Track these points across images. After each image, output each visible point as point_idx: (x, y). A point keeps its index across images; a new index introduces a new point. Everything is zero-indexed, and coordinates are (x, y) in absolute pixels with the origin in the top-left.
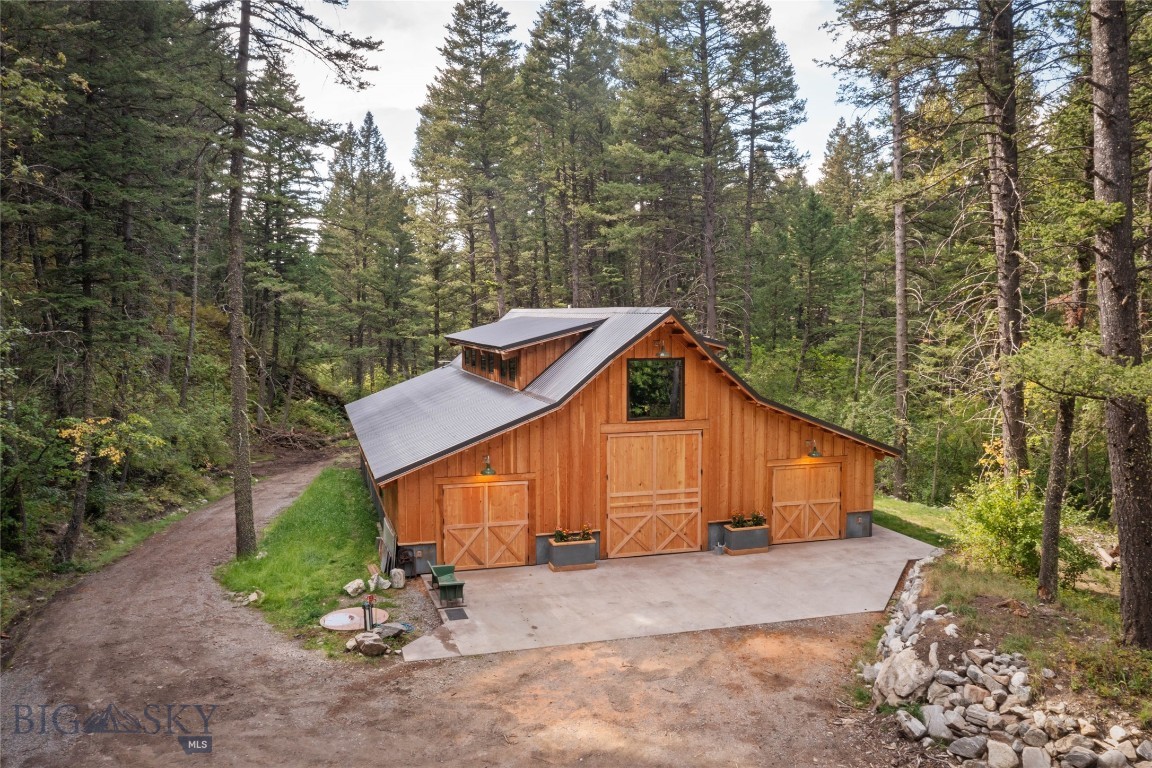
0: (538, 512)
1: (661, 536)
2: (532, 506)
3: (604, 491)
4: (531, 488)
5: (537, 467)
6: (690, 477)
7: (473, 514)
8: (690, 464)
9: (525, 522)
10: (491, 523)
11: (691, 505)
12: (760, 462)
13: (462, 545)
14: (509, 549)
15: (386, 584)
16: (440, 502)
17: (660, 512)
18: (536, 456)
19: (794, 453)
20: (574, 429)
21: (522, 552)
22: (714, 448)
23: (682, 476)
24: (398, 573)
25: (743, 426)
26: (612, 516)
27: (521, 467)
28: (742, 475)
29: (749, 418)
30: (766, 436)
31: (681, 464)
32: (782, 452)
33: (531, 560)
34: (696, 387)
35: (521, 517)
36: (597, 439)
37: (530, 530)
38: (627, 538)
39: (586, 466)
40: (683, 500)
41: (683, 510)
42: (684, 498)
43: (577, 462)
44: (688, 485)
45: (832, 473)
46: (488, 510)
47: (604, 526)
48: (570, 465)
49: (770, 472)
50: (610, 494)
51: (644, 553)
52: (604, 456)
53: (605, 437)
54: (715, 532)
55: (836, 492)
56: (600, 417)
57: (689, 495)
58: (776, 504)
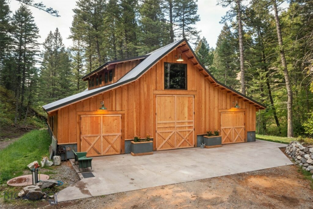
0: (126, 129)
2: (123, 126)
3: (155, 121)
4: (123, 118)
5: (125, 108)
6: (190, 115)
7: (95, 130)
8: (189, 110)
9: (120, 134)
10: (104, 134)
11: (190, 127)
12: (216, 110)
13: (90, 144)
14: (112, 147)
15: (51, 163)
16: (79, 123)
17: (178, 130)
18: (125, 103)
19: (228, 107)
20: (142, 92)
21: (118, 147)
22: (199, 103)
23: (186, 115)
24: (57, 158)
25: (210, 95)
26: (158, 131)
27: (118, 108)
28: (210, 115)
29: (212, 92)
30: (218, 99)
31: (186, 110)
32: (224, 106)
33: (123, 152)
34: (191, 76)
35: (118, 132)
36: (152, 97)
37: (122, 137)
38: (164, 142)
39: (147, 108)
40: (187, 125)
41: (187, 129)
43: (143, 106)
44: (189, 119)
45: (241, 115)
46: (103, 128)
47: (155, 136)
48: (140, 107)
49: (220, 114)
50: (157, 122)
51: (172, 148)
52: (154, 104)
53: (155, 96)
54: (200, 139)
55: (243, 123)
56: (153, 87)
57: (189, 123)
58: (222, 128)
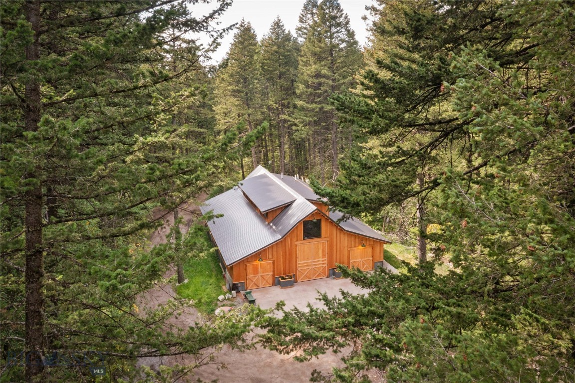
0: (276, 270)
1: (314, 274)
2: (274, 268)
3: (296, 262)
4: (274, 263)
5: (275, 256)
6: (323, 256)
7: (256, 271)
8: (323, 251)
9: (272, 273)
10: (261, 274)
11: (324, 264)
12: (346, 249)
13: (252, 281)
14: (267, 282)
15: (230, 296)
16: (246, 269)
17: (314, 267)
18: (275, 253)
19: (357, 245)
20: (287, 244)
21: (271, 281)
22: (331, 247)
23: (321, 255)
24: (234, 292)
25: (340, 238)
26: (299, 269)
27: (270, 257)
28: (340, 253)
29: (342, 235)
30: (348, 240)
31: (321, 251)
32: (353, 245)
33: (274, 284)
34: (325, 227)
35: (270, 272)
36: (294, 247)
37: (273, 275)
38: (303, 276)
39: (290, 254)
40: (321, 262)
41: (321, 265)
42: (322, 262)
43: (288, 254)
44: (323, 258)
45: (369, 250)
46: (260, 270)
47: (296, 272)
48: (286, 255)
49: (349, 251)
50: (298, 262)
51: (309, 280)
52: (296, 251)
53: (296, 246)
54: (331, 272)
55: (371, 255)
57: (323, 261)
58: (351, 261)
